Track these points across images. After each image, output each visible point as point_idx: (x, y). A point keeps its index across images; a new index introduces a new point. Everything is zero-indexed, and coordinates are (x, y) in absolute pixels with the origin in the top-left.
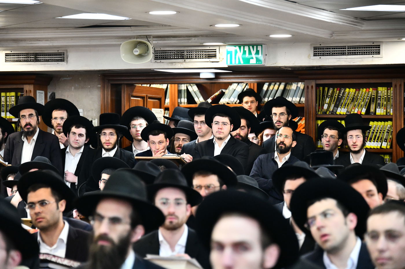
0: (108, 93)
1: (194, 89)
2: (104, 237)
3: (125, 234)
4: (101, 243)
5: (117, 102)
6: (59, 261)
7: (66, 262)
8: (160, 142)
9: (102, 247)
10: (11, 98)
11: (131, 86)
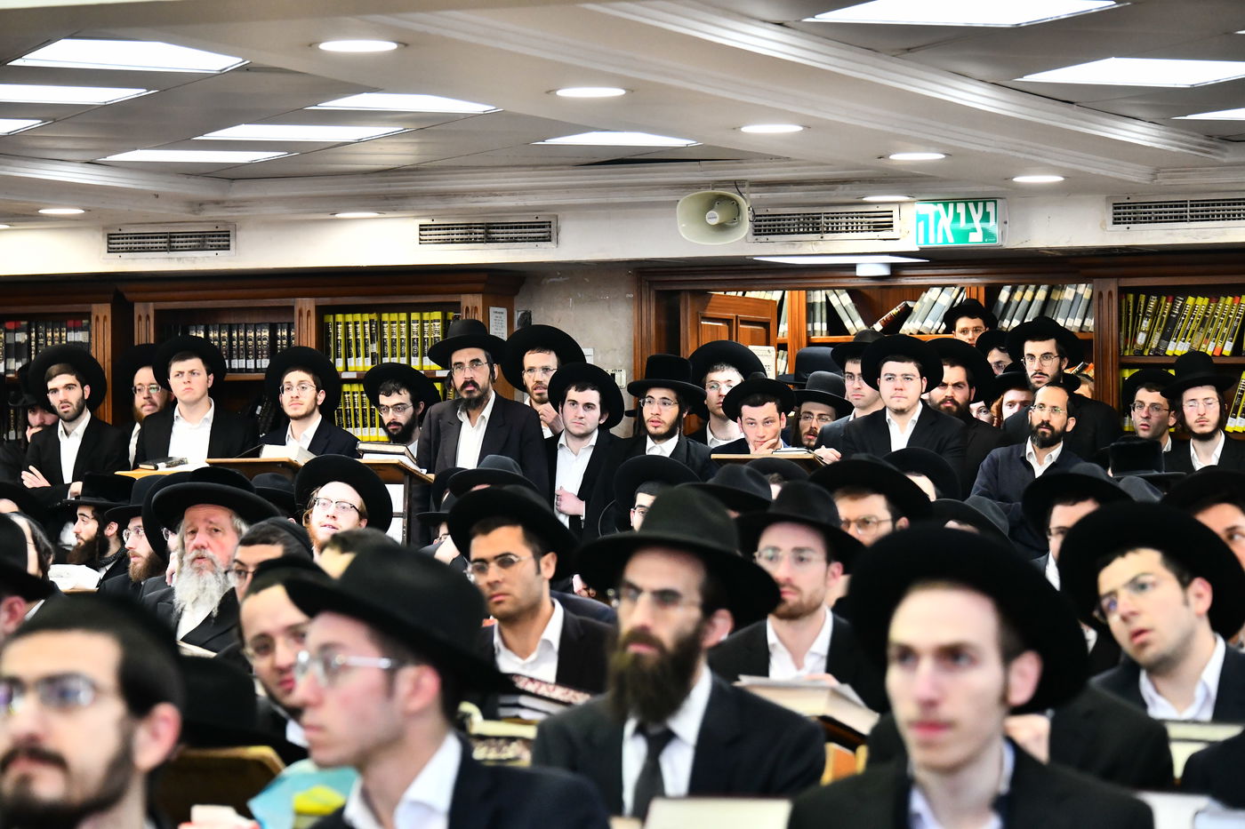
0: (650, 312)
1: (842, 301)
2: (642, 635)
3: (689, 628)
4: (633, 649)
5: (670, 330)
6: (543, 691)
7: (560, 693)
8: (767, 421)
9: (637, 658)
10: (433, 325)
11: (703, 296)
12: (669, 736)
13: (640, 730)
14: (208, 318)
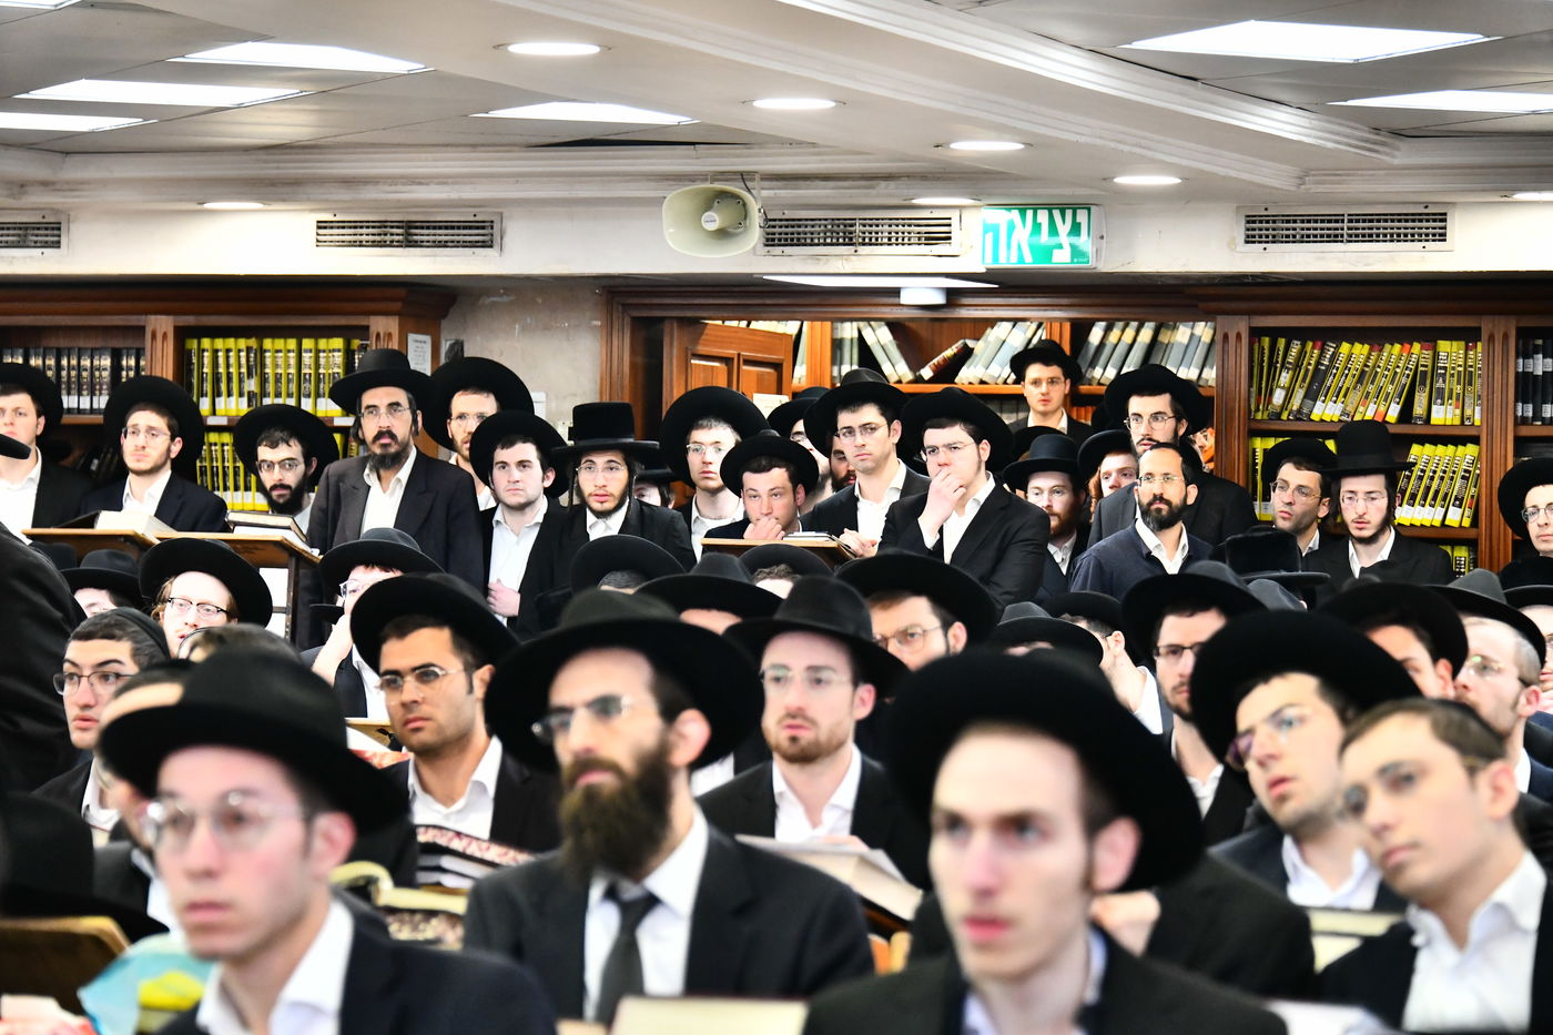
0: (623, 345)
1: (880, 338)
5: (650, 372)
6: (473, 850)
8: (774, 494)
10: (331, 356)
11: (694, 325)
12: (651, 902)
13: (611, 894)
14: (29, 338)
